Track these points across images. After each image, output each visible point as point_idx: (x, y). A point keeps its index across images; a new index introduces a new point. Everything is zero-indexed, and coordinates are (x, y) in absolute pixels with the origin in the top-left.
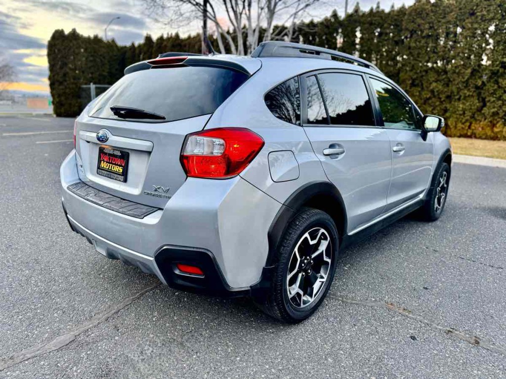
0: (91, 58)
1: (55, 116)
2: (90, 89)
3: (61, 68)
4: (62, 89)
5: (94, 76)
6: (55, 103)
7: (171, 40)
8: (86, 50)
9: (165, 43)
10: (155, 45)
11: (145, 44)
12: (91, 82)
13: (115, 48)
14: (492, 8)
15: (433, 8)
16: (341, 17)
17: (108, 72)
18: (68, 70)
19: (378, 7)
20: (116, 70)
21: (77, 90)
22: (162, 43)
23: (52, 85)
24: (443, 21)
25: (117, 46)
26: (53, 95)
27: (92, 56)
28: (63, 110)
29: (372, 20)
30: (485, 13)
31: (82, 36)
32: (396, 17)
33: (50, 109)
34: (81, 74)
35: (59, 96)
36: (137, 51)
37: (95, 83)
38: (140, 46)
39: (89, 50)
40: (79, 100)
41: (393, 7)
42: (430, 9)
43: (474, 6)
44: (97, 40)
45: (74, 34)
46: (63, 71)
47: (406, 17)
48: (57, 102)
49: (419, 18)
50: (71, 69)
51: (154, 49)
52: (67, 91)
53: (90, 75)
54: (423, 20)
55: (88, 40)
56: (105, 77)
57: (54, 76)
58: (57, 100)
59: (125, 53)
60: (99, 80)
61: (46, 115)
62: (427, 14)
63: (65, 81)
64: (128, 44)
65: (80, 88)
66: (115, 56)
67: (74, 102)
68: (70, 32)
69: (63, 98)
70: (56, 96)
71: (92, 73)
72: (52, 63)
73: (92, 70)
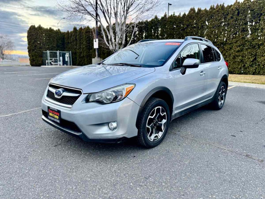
0: (48, 38)
1: (31, 66)
2: (47, 52)
3: (33, 43)
4: (34, 53)
5: (49, 47)
6: (31, 59)
7: (85, 29)
8: (45, 34)
9: (83, 31)
10: (78, 32)
11: (73, 32)
12: (48, 50)
13: (60, 34)
14: (220, 15)
15: (197, 15)
16: (159, 19)
17: (56, 45)
18: (37, 44)
19: (174, 14)
20: (60, 43)
21: (41, 53)
22: (81, 31)
23: (29, 51)
24: (200, 20)
25: (60, 32)
26: (30, 56)
27: (48, 37)
28: (34, 63)
29: (171, 20)
30: (217, 17)
31: (44, 28)
32: (181, 19)
33: (28, 63)
34: (43, 46)
35: (33, 56)
36: (70, 35)
37: (50, 50)
38: (71, 32)
39: (47, 35)
40: (42, 58)
41: (180, 14)
42: (195, 15)
43: (213, 14)
44: (51, 30)
45: (40, 28)
46: (34, 45)
47: (185, 19)
48: (32, 59)
49: (190, 19)
50: (38, 44)
51: (78, 34)
52: (36, 54)
53: (47, 46)
54: (192, 20)
55: (46, 30)
56: (55, 47)
57: (30, 47)
58: (32, 58)
59: (65, 35)
60: (52, 49)
61: (27, 65)
62: (194, 18)
63: (35, 49)
64: (66, 31)
65: (42, 52)
66: (59, 37)
67: (39, 59)
68: (38, 26)
69: (34, 57)
70: (31, 57)
71: (48, 46)
72: (29, 41)
73: (48, 44)
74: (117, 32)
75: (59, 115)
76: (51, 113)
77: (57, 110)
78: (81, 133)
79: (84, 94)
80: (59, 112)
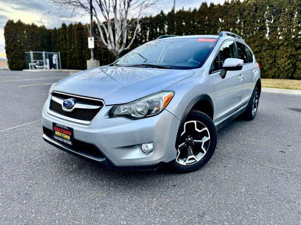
0: (31, 36)
1: (9, 70)
2: (30, 54)
3: (12, 42)
4: (14, 54)
5: (32, 46)
6: (9, 62)
7: (76, 26)
8: (27, 32)
9: (73, 28)
10: (67, 29)
11: (62, 28)
12: (30, 50)
13: (45, 31)
14: (235, 10)
15: (209, 10)
16: (165, 14)
17: (40, 44)
18: (16, 43)
19: (183, 9)
20: (46, 43)
21: (22, 54)
22: (71, 28)
23: (7, 52)
24: (214, 17)
25: (46, 29)
26: (8, 57)
27: (31, 35)
28: (14, 66)
29: (180, 16)
30: (232, 13)
31: (25, 24)
32: (191, 15)
33: (7, 67)
34: (25, 45)
35: (12, 58)
36: (58, 32)
37: (33, 51)
38: (59, 29)
39: (29, 32)
40: (24, 61)
41: (190, 9)
42: (207, 10)
43: (228, 9)
44: (34, 26)
45: (20, 23)
46: (14, 44)
47: (196, 15)
48: (10, 62)
49: (202, 15)
50: (18, 43)
51: (67, 31)
52: (16, 55)
53: (30, 46)
55: (28, 26)
56: (39, 47)
57: (8, 47)
58: (11, 60)
59: (51, 33)
60: (36, 49)
61: (4, 70)
62: (206, 13)
63: (15, 49)
64: (53, 28)
65: (24, 53)
66: (45, 35)
67: (21, 61)
68: (18, 21)
69: (14, 60)
70: (10, 59)
71: (31, 45)
72: (7, 39)
73: (31, 43)
74: (116, 29)
75: (70, 135)
76: (57, 131)
77: (68, 127)
78: (105, 159)
79: (106, 106)
80: (71, 130)
